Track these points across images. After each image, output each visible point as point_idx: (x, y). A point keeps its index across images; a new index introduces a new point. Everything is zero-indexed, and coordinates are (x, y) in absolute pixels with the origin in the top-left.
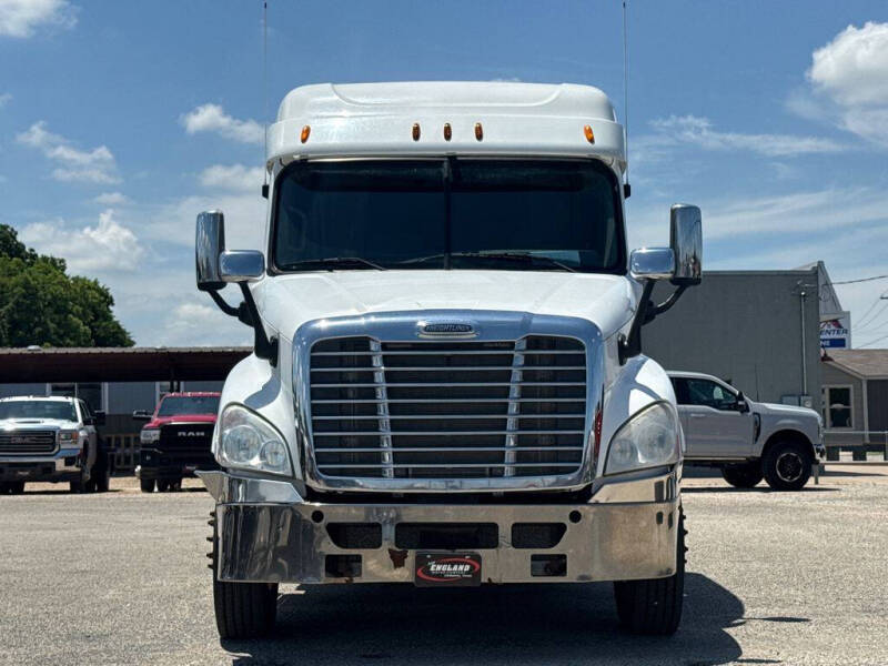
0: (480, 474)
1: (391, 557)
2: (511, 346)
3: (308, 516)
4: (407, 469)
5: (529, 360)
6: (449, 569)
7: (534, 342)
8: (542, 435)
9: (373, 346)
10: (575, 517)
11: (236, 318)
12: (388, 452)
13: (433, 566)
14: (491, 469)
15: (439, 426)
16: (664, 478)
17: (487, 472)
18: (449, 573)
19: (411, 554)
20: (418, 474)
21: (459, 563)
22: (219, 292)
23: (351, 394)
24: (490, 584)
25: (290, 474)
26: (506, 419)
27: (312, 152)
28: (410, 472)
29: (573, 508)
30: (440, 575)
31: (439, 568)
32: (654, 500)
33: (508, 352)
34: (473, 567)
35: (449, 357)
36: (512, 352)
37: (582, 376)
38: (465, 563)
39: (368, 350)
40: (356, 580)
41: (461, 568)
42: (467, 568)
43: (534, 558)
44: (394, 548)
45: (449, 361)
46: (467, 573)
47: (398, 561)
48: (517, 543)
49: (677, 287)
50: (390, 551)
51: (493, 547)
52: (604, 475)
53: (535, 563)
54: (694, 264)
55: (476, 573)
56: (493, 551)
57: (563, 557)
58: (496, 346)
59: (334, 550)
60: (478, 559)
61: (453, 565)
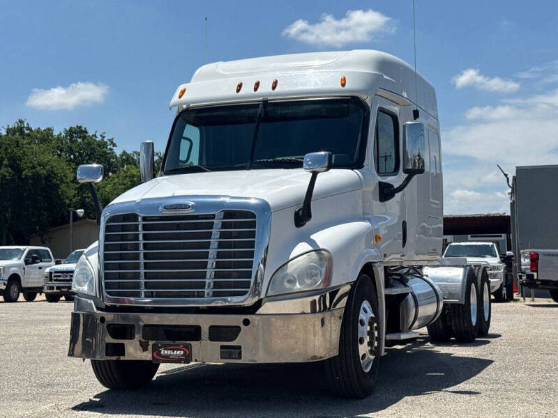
0: (192, 295)
1: (141, 345)
2: (213, 217)
3: (98, 320)
4: (152, 292)
5: (224, 225)
6: (172, 353)
7: (228, 214)
8: (234, 271)
9: (140, 219)
10: (246, 322)
12: (142, 282)
13: (163, 351)
14: (198, 292)
16: (317, 298)
17: (196, 294)
18: (173, 356)
19: (151, 343)
20: (159, 295)
21: (178, 350)
25: (95, 295)
26: (207, 262)
28: (154, 294)
29: (245, 317)
30: (167, 357)
31: (166, 352)
32: (310, 312)
33: (211, 221)
34: (185, 353)
35: (178, 224)
36: (213, 221)
37: (253, 235)
38: (180, 350)
39: (137, 221)
40: (122, 358)
41: (178, 352)
42: (182, 352)
43: (222, 347)
44: (142, 340)
45: (178, 227)
46: (182, 356)
47: (144, 347)
48: (212, 338)
49: (407, 175)
50: (140, 341)
51: (198, 340)
52: (266, 296)
53: (223, 350)
54: (419, 160)
56: (199, 342)
57: (239, 347)
58: (206, 217)
59: (110, 340)
60: (189, 347)
61: (174, 350)
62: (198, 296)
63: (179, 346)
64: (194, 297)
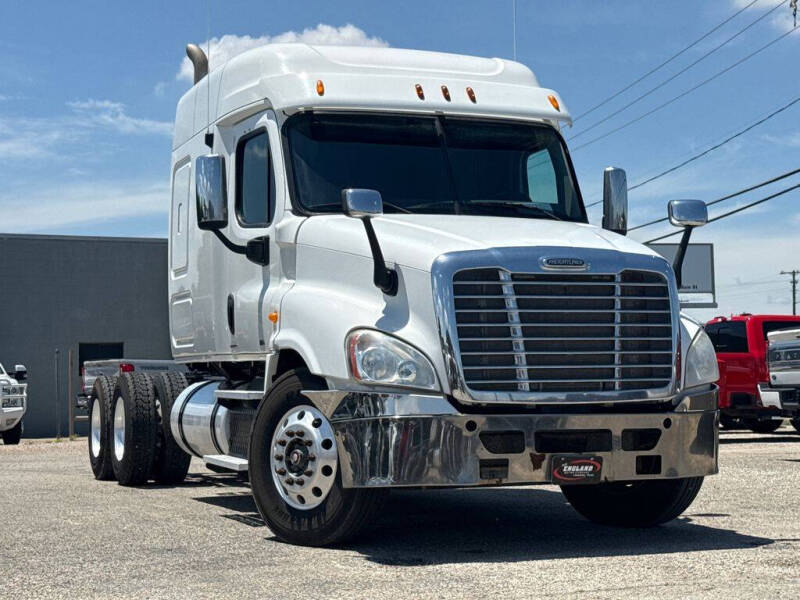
0: (596, 388)
1: (532, 460)
2: (612, 278)
3: (462, 426)
4: (538, 384)
6: (577, 470)
7: (628, 276)
9: (503, 277)
10: (667, 423)
11: (244, 256)
12: (523, 369)
13: (565, 467)
14: (604, 383)
15: (562, 347)
17: (601, 386)
18: (578, 473)
19: (548, 457)
20: (547, 389)
21: (585, 464)
22: (222, 231)
23: (482, 318)
24: (607, 482)
25: (439, 389)
26: (614, 341)
27: (315, 105)
28: (541, 387)
29: (664, 416)
30: (570, 475)
31: (570, 468)
33: (610, 284)
34: (595, 467)
35: (565, 288)
36: (613, 284)
37: (667, 305)
38: (589, 464)
39: (498, 279)
41: (586, 468)
42: (591, 467)
43: (639, 458)
44: (535, 452)
45: (565, 291)
46: (590, 473)
47: (537, 463)
48: (626, 446)
50: (531, 454)
51: (607, 451)
52: (684, 388)
53: (639, 463)
55: (597, 472)
56: (610, 453)
57: (659, 458)
58: (601, 278)
59: (486, 455)
60: (600, 460)
61: (580, 465)
62: (604, 389)
63: (589, 459)
64: (597, 389)
